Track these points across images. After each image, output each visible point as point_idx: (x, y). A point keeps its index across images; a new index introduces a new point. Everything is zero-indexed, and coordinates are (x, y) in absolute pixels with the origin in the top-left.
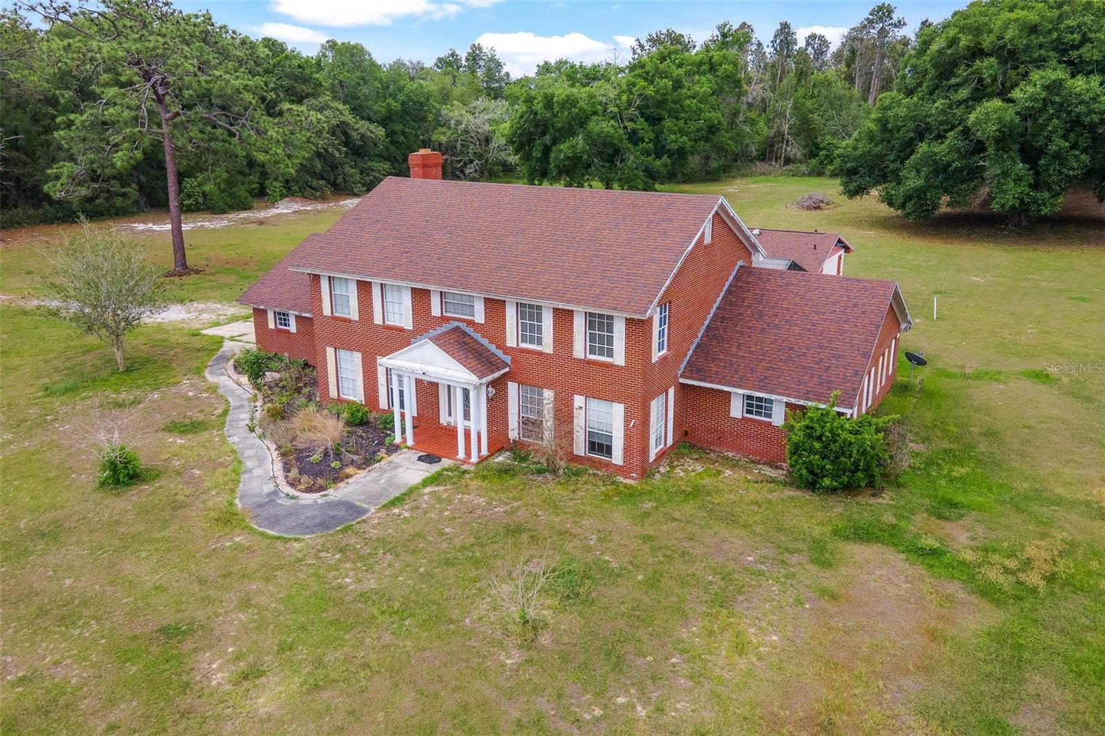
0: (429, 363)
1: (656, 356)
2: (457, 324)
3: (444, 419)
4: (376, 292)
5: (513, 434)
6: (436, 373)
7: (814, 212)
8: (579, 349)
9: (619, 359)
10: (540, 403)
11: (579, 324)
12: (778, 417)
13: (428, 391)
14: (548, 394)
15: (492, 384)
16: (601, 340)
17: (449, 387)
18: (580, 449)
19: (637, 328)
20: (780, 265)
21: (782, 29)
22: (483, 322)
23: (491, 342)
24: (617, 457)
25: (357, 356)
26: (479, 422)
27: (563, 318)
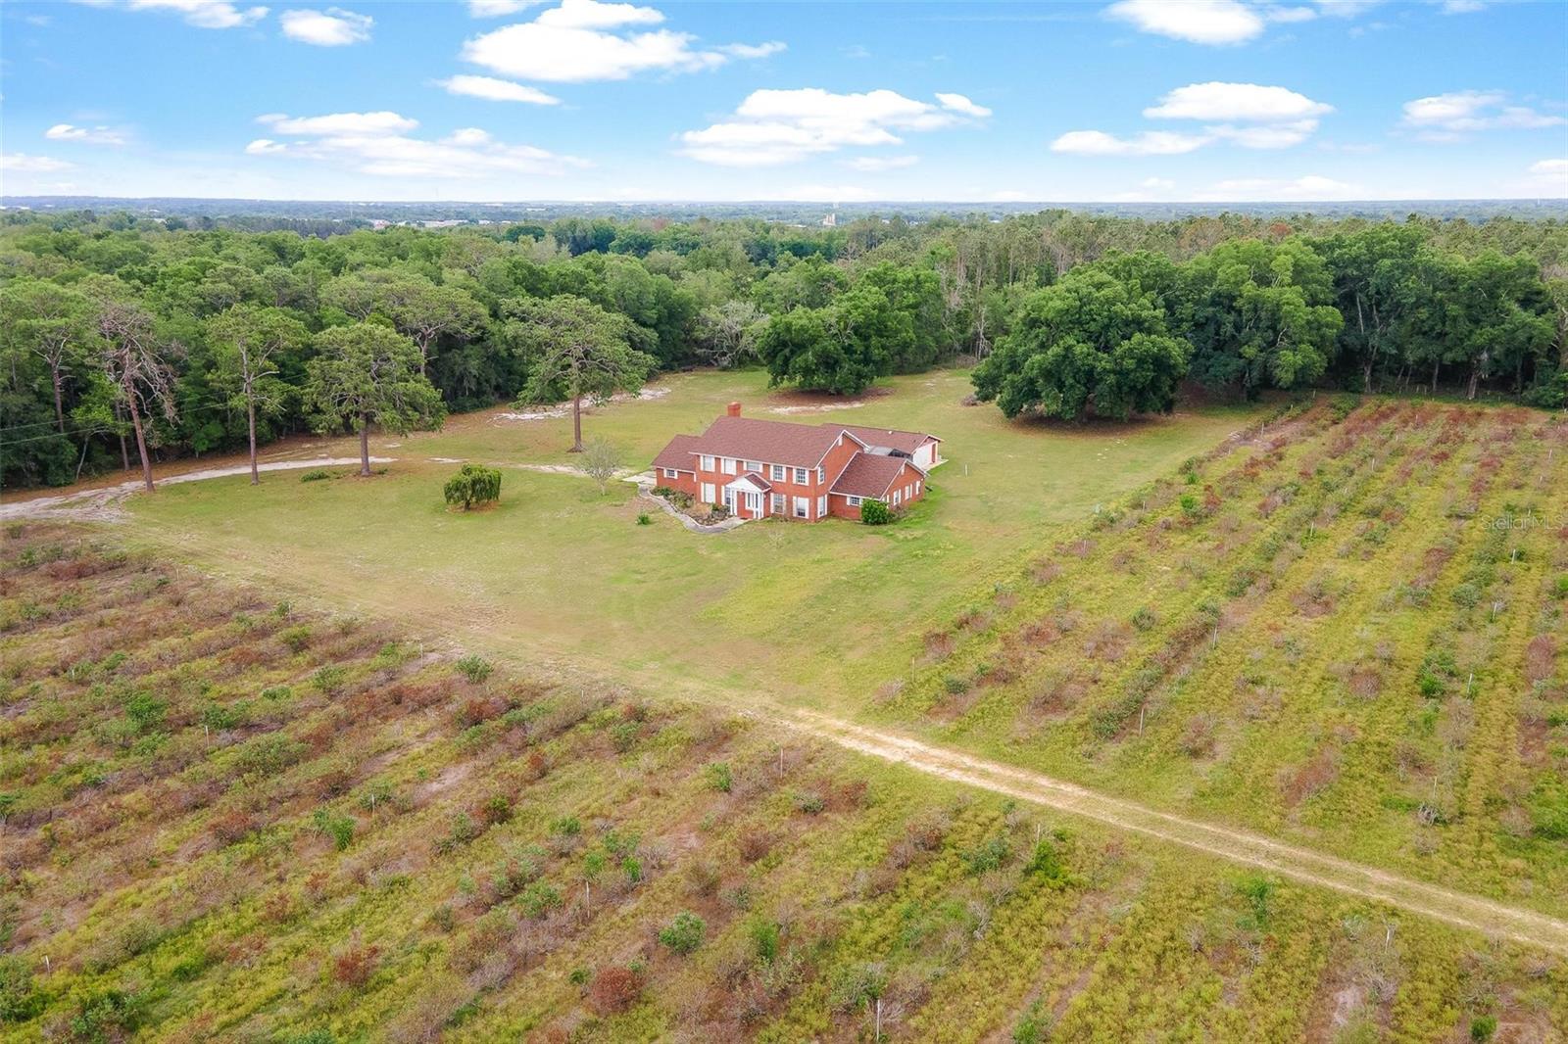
0: (743, 486)
1: (819, 483)
2: (753, 472)
3: (747, 508)
4: (722, 461)
5: (772, 511)
6: (745, 490)
7: (972, 408)
8: (794, 481)
9: (807, 483)
10: (782, 499)
11: (794, 471)
12: (861, 504)
13: (742, 496)
14: (784, 496)
15: (766, 493)
16: (801, 478)
17: (750, 495)
18: (795, 515)
19: (813, 473)
20: (882, 451)
22: (762, 472)
23: (765, 479)
24: (807, 516)
25: (714, 486)
26: (761, 509)
27: (789, 470)
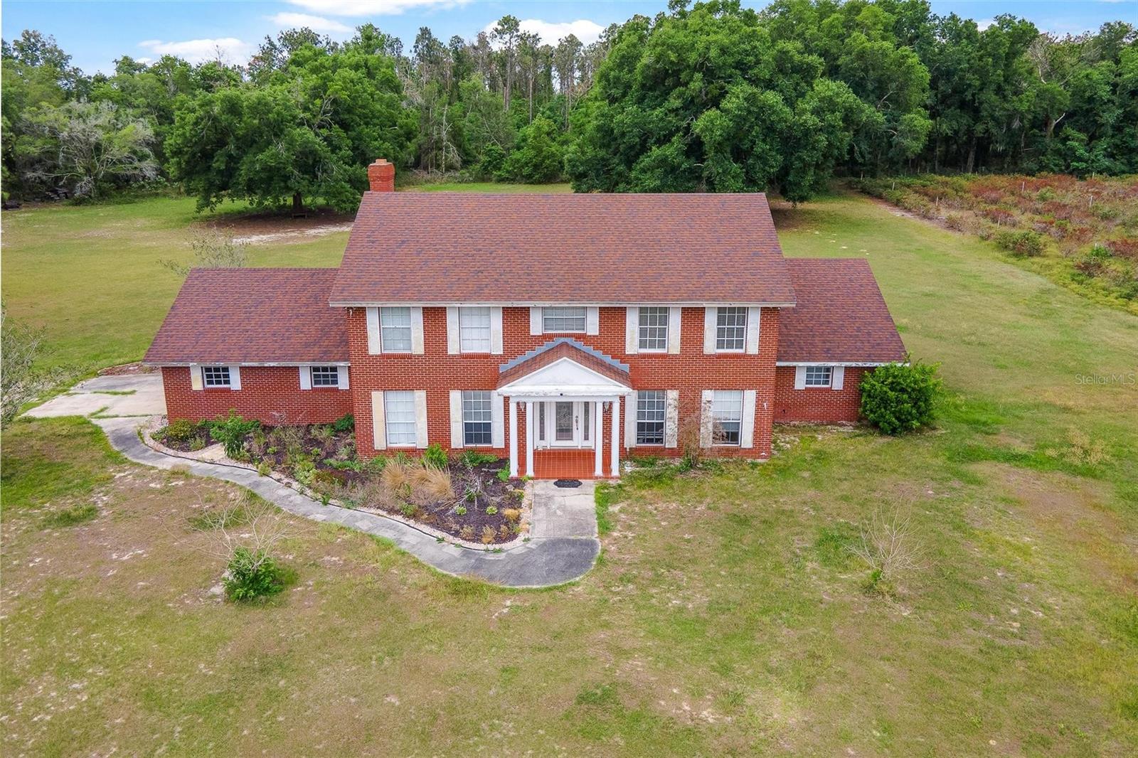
0: (564, 383)
2: (562, 340)
4: (452, 317)
6: (575, 392)
8: (710, 345)
9: (752, 348)
10: (662, 405)
11: (711, 320)
12: (838, 382)
14: (672, 395)
16: (730, 333)
17: (587, 404)
18: (706, 440)
19: (772, 316)
21: (423, 34)
22: (597, 334)
23: (605, 353)
24: (746, 441)
25: (420, 395)
27: (693, 316)
